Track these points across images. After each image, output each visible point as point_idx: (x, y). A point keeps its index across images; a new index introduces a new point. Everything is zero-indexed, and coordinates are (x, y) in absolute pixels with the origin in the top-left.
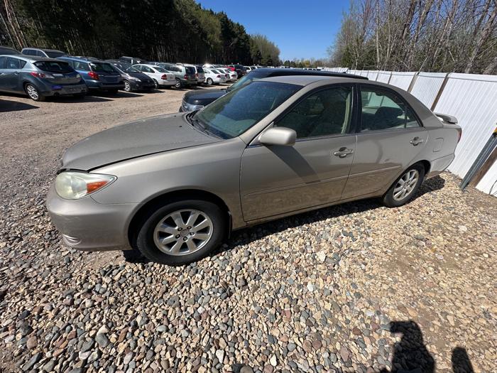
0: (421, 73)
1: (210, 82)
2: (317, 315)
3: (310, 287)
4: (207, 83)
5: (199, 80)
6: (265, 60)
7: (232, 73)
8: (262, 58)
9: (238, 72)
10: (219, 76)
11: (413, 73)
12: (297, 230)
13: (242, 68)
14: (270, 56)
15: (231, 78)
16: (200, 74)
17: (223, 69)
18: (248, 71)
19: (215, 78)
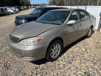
0: (79, 6)
1: (10, 13)
2: (91, 60)
3: (86, 56)
4: (9, 14)
5: (6, 13)
6: (26, 4)
7: (17, 9)
8: (24, 4)
9: (19, 9)
10: (13, 11)
11: (77, 6)
12: (74, 47)
13: (20, 7)
14: (27, 3)
15: (17, 11)
16: (6, 10)
17: (13, 8)
18: (22, 8)
19: (11, 11)
